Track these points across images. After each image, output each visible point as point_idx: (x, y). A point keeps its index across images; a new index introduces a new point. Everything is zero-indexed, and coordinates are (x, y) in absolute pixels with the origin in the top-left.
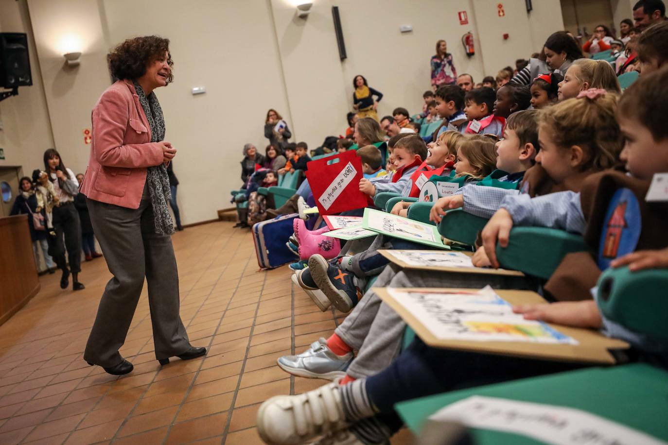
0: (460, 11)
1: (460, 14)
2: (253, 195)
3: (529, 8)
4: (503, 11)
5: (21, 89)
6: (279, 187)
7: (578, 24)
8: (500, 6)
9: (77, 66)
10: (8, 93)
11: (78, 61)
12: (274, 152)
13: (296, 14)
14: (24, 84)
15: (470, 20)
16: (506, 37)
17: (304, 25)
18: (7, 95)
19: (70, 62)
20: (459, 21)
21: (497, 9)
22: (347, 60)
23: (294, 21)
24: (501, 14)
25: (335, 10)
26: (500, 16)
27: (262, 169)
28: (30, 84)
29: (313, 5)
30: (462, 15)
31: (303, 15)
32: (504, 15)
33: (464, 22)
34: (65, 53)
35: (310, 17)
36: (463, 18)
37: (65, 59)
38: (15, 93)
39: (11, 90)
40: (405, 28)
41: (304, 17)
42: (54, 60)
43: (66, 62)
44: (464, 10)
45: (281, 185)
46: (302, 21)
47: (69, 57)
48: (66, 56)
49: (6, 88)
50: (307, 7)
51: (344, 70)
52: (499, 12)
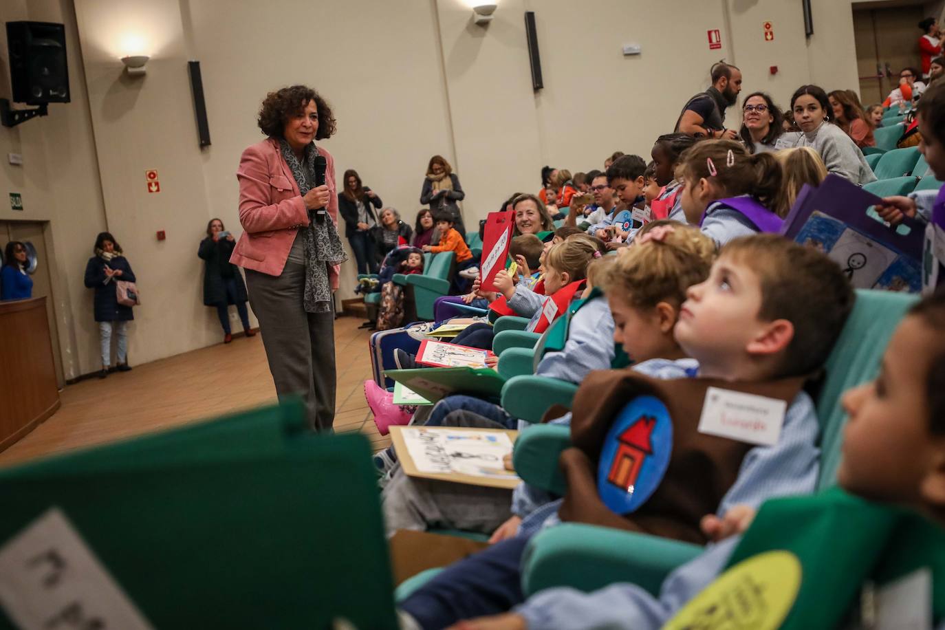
0: (710, 30)
1: (710, 33)
2: (388, 286)
3: (809, 31)
4: (771, 33)
5: (51, 107)
6: (424, 275)
7: (878, 57)
8: (768, 26)
9: (141, 76)
10: (32, 111)
11: (143, 69)
12: (430, 219)
13: (473, 18)
14: (57, 99)
15: (723, 43)
16: (774, 70)
17: (483, 36)
18: (31, 114)
19: (130, 70)
20: (708, 44)
21: (764, 30)
22: (542, 91)
23: (468, 28)
24: (769, 37)
25: (530, 18)
26: (767, 39)
27: (404, 247)
28: (67, 100)
29: (498, 8)
30: (713, 35)
31: (482, 22)
32: (772, 39)
33: (715, 46)
34: (124, 56)
35: (492, 24)
36: (714, 41)
37: (123, 65)
38: (43, 112)
39: (37, 107)
40: (630, 49)
41: (483, 25)
42: (107, 64)
43: (126, 70)
44: (716, 29)
45: (427, 274)
46: (481, 29)
47: (130, 62)
48: (125, 60)
49: (29, 104)
50: (488, 10)
51: (538, 105)
52: (766, 34)
